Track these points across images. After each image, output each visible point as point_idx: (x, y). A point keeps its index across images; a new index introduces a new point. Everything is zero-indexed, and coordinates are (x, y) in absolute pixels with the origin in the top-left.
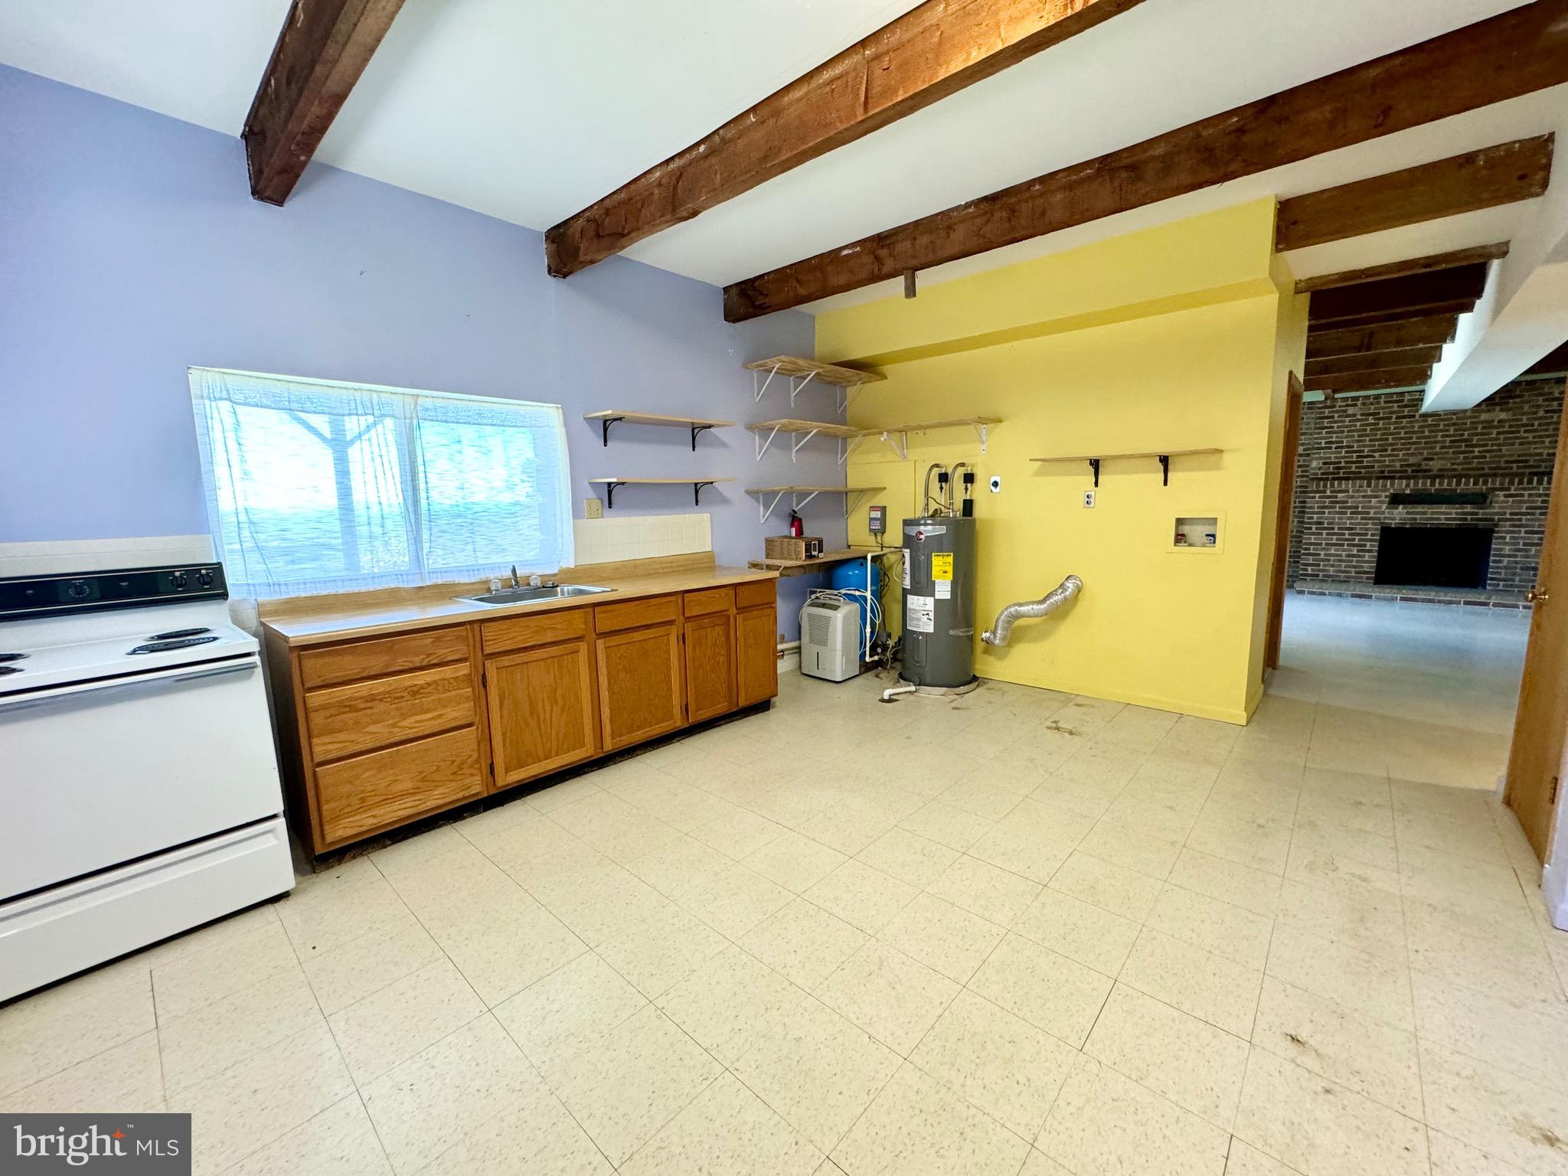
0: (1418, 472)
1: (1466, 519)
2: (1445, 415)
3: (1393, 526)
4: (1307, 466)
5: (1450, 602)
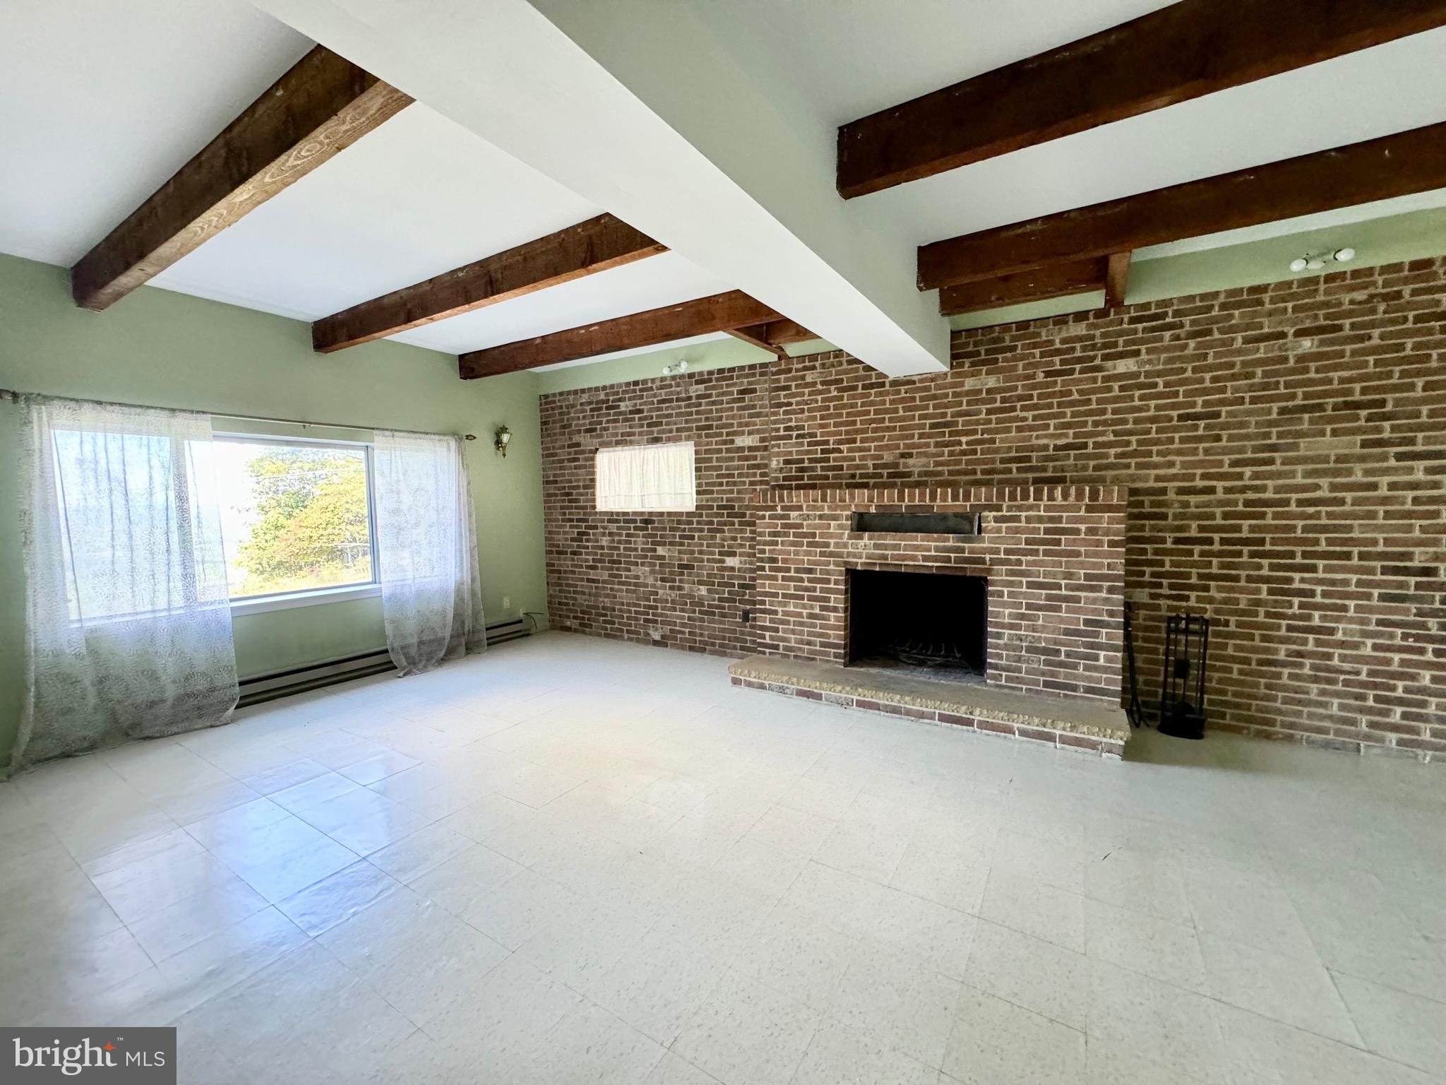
0: (896, 477)
1: (948, 560)
2: (921, 381)
3: (859, 568)
4: (766, 466)
5: (922, 715)
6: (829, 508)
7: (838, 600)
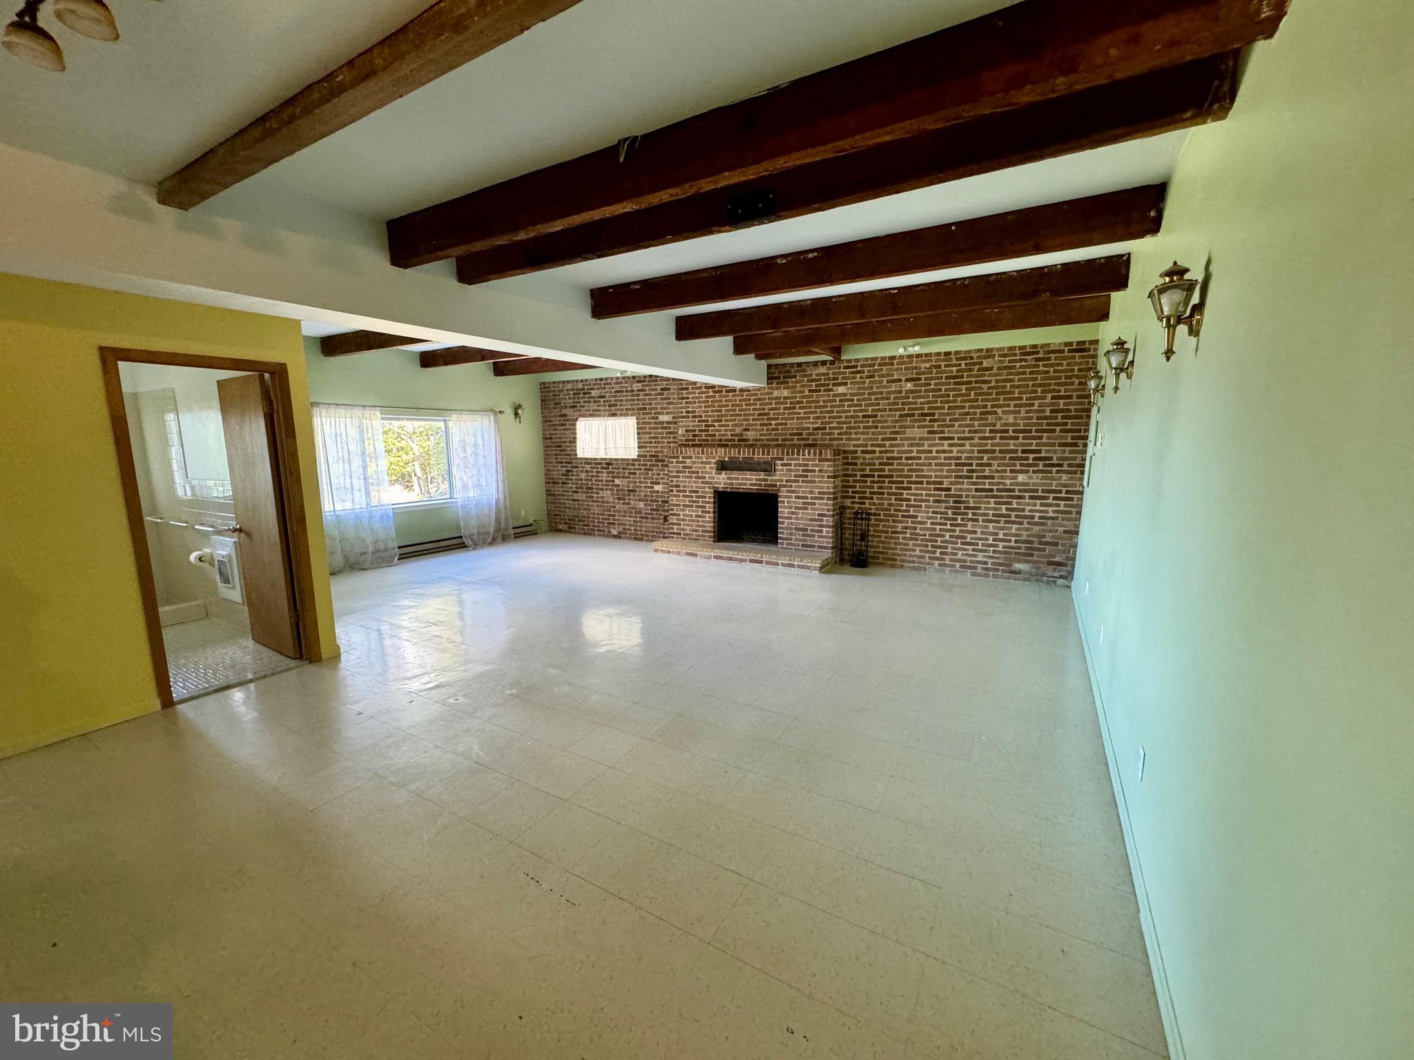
0: (741, 442)
1: (761, 485)
2: (754, 390)
3: (720, 490)
4: (676, 433)
5: (741, 561)
6: (706, 458)
7: (710, 507)
